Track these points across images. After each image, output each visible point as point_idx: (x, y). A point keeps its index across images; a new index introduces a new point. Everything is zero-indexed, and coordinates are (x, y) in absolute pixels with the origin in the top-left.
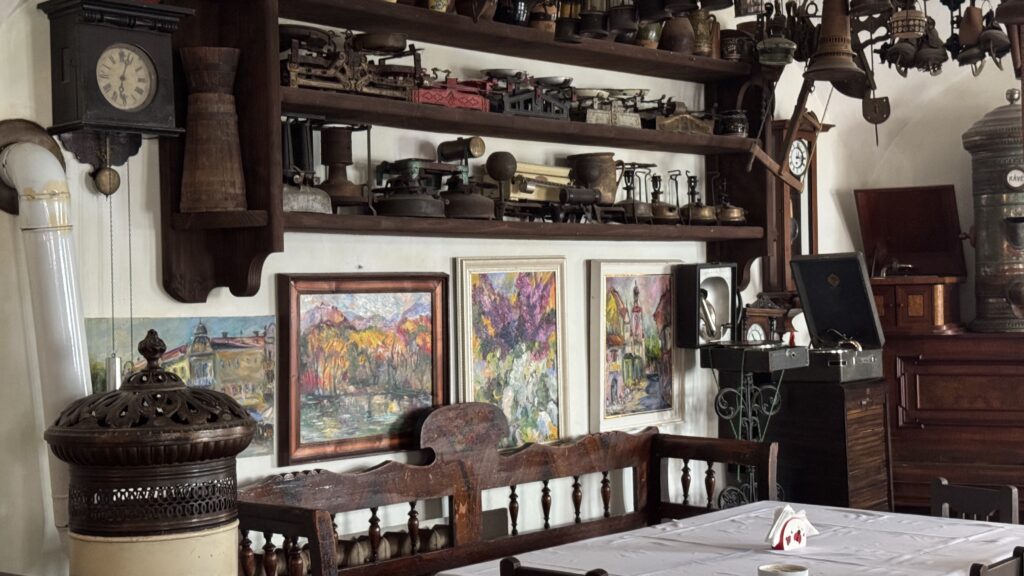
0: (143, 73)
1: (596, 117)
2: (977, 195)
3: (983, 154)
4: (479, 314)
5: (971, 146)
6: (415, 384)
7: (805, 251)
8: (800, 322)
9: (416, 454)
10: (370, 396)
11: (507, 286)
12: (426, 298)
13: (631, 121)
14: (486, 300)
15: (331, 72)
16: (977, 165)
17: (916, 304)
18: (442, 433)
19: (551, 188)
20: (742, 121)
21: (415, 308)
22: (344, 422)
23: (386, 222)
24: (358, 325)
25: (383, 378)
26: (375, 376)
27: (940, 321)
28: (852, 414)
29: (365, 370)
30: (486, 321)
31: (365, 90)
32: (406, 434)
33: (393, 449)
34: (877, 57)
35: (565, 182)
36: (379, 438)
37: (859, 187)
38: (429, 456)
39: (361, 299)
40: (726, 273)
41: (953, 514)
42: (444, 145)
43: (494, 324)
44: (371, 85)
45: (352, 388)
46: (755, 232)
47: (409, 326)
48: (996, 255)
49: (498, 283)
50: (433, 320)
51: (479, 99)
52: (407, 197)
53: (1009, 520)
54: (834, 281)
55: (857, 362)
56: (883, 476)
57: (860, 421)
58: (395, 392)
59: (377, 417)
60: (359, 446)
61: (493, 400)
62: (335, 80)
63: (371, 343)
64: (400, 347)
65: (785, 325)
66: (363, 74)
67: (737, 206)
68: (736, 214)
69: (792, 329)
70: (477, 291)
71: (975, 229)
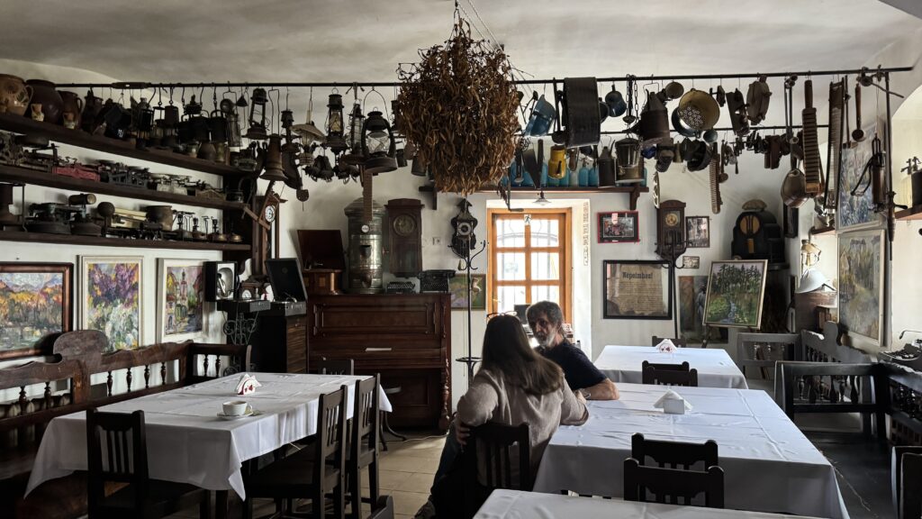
1: (162, 188)
2: (350, 236)
3: (352, 218)
4: (92, 283)
5: (347, 214)
6: (51, 320)
7: (273, 256)
8: (269, 289)
9: (52, 358)
10: (22, 328)
11: (110, 270)
12: (60, 276)
13: (182, 191)
14: (97, 278)
15: (1, 155)
16: (350, 222)
17: (322, 281)
18: (66, 346)
19: (135, 222)
20: (240, 195)
21: (52, 281)
22: (5, 341)
23: (32, 236)
24: (14, 289)
25: (31, 317)
26: (26, 317)
27: (333, 289)
28: (290, 330)
29: (19, 313)
30: (97, 288)
31: (21, 165)
32: (45, 347)
33: (36, 355)
34: (304, 172)
35: (143, 219)
36: (28, 349)
37: (300, 228)
38: (59, 358)
39: (18, 276)
40: (231, 266)
41: (328, 373)
42: (72, 197)
43: (101, 289)
44: (25, 163)
45: (10, 323)
46: (247, 247)
47: (48, 290)
48: (357, 261)
49: (104, 269)
50: (63, 287)
51: (95, 175)
52: (49, 223)
53: (349, 374)
54: (285, 271)
55: (294, 307)
56: (304, 358)
57: (294, 334)
58: (38, 325)
59: (26, 338)
60: (14, 354)
61: (99, 328)
62: (2, 159)
63: (24, 299)
64: (42, 301)
65: (262, 291)
66: (20, 156)
67: (238, 234)
68: (237, 238)
69: (266, 293)
70: (91, 273)
71: (349, 249)
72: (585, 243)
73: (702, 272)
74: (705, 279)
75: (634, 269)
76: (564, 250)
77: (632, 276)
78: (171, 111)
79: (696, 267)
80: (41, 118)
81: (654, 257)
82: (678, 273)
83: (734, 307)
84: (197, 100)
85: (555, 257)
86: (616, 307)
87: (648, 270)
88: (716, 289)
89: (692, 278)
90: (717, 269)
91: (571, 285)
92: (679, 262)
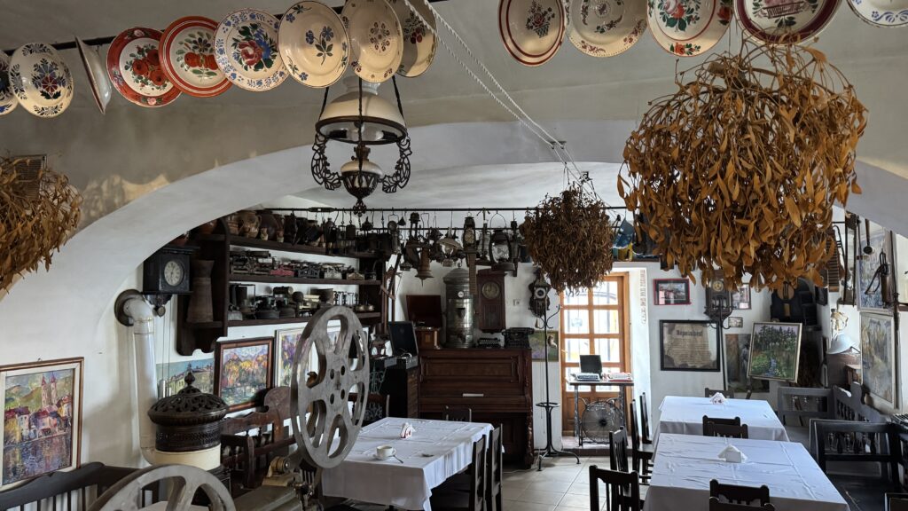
0: (179, 271)
1: (328, 275)
2: (447, 301)
3: (450, 285)
4: (284, 351)
5: (445, 282)
6: (261, 381)
7: (390, 320)
8: (388, 344)
9: (260, 408)
10: (245, 387)
11: (293, 340)
12: (266, 347)
13: (338, 275)
14: (286, 346)
15: (245, 267)
16: (448, 289)
17: (428, 338)
18: (272, 399)
19: (313, 303)
20: (374, 275)
21: (262, 352)
22: (236, 398)
23: (260, 321)
24: (242, 359)
25: (250, 379)
26: (247, 379)
27: (436, 344)
28: (410, 380)
29: (243, 378)
30: (286, 354)
31: (255, 273)
32: (258, 401)
33: (252, 407)
35: (317, 301)
36: (247, 403)
37: (406, 293)
38: (267, 408)
39: (244, 349)
40: (366, 329)
42: (276, 288)
43: (288, 354)
44: (257, 271)
45: (239, 384)
46: (378, 314)
47: (260, 358)
48: (453, 321)
49: (290, 339)
50: (268, 355)
51: (290, 271)
52: (267, 311)
55: (411, 361)
56: (416, 402)
57: (411, 382)
58: (254, 385)
59: (247, 395)
60: (240, 407)
62: (246, 270)
63: (246, 365)
64: (256, 367)
65: (383, 346)
66: (255, 267)
67: (372, 304)
68: (371, 308)
69: (385, 348)
70: (283, 343)
71: (447, 310)
72: (643, 304)
73: (745, 330)
74: (748, 337)
75: (687, 328)
76: (622, 308)
77: (685, 334)
78: (351, 228)
79: (740, 326)
80: (266, 238)
81: (705, 318)
82: (725, 332)
83: (774, 363)
84: (370, 221)
85: (615, 314)
86: (671, 360)
87: (698, 328)
88: (758, 347)
89: (736, 336)
90: (758, 329)
91: (629, 338)
92: (725, 323)
